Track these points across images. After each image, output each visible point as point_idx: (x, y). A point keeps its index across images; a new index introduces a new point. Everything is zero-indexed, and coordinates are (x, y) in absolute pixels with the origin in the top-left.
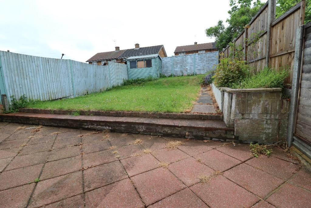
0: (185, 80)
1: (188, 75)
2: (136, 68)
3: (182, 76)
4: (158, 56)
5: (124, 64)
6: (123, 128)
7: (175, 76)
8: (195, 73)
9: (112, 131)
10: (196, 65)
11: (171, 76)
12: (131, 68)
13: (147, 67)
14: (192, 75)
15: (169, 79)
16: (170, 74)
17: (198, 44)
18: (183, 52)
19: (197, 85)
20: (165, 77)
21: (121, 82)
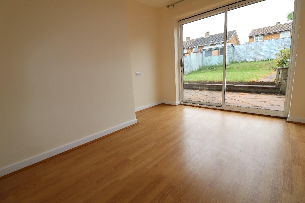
0: (257, 65)
1: (262, 61)
2: (210, 56)
3: (255, 61)
4: (232, 45)
5: (200, 53)
6: (215, 88)
7: (247, 62)
8: (270, 58)
9: (209, 90)
10: (272, 50)
11: (243, 62)
12: (206, 56)
13: (220, 55)
14: (266, 61)
15: (242, 64)
16: (242, 60)
17: (280, 24)
18: (260, 35)
19: (270, 69)
20: (237, 63)
21: (197, 68)
